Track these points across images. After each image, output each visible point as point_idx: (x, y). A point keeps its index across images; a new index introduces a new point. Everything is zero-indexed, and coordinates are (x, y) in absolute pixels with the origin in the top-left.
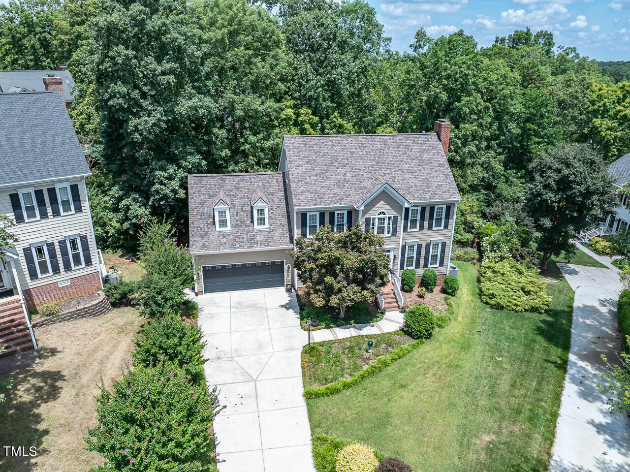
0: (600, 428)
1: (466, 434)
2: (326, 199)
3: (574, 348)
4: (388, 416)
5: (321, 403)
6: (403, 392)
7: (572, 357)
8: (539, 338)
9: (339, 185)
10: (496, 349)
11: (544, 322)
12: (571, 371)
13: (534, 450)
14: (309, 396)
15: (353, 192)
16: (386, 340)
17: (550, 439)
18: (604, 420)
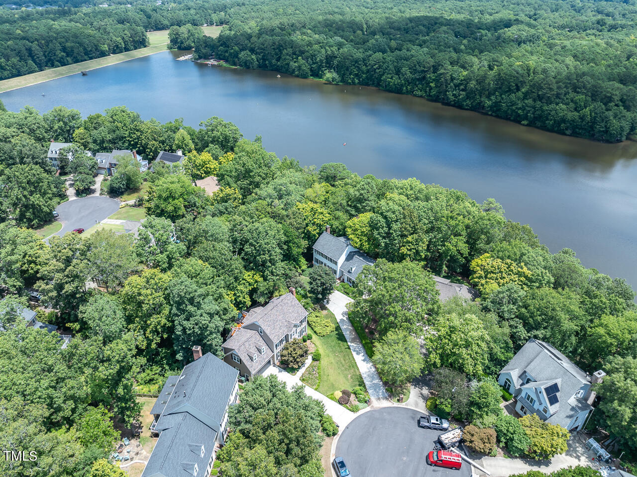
0: (364, 360)
1: (346, 377)
2: (280, 336)
3: (348, 340)
4: (332, 383)
5: (320, 389)
6: (330, 377)
7: (349, 344)
8: (340, 342)
9: (280, 329)
10: (334, 352)
11: (336, 334)
12: (352, 348)
13: (358, 374)
14: (316, 389)
15: (284, 329)
16: (311, 366)
17: (358, 369)
18: (363, 358)
